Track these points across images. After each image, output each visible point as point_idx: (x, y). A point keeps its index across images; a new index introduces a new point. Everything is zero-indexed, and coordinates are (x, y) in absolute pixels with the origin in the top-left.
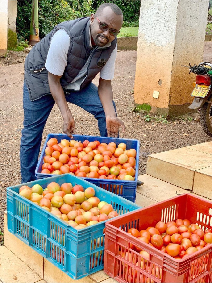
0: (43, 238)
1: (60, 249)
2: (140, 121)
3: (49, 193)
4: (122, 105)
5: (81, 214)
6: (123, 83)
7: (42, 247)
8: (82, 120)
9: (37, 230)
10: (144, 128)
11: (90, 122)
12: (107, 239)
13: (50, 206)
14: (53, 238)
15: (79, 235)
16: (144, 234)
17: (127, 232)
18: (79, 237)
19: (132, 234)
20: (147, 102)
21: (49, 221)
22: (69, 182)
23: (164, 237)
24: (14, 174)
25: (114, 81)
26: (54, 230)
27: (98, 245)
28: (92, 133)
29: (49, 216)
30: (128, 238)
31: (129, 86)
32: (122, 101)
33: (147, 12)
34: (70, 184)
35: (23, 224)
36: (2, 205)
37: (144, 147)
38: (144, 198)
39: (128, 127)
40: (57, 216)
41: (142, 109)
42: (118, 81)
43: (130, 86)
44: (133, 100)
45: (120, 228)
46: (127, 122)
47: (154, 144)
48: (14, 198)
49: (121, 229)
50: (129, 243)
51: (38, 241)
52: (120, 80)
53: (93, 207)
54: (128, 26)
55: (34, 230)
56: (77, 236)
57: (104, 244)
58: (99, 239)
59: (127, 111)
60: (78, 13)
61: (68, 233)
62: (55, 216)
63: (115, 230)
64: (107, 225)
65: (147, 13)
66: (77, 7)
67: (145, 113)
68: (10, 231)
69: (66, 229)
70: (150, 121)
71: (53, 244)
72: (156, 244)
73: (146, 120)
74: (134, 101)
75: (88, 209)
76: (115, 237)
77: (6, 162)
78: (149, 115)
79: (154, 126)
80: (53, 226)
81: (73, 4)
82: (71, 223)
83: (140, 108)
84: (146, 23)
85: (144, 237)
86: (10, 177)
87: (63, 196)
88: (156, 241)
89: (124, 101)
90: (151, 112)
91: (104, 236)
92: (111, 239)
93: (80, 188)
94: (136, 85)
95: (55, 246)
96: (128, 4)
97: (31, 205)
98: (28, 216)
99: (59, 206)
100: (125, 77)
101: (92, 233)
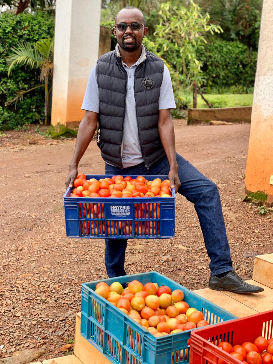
0: (119, 346)
1: (137, 360)
2: (251, 213)
3: (130, 292)
4: (231, 193)
5: (165, 320)
6: (233, 165)
7: (117, 357)
8: (178, 210)
9: (112, 336)
10: (257, 222)
11: (188, 213)
12: (192, 353)
13: (129, 308)
14: (130, 346)
15: (158, 344)
16: (239, 350)
17: (218, 345)
18: (157, 345)
19: (223, 349)
20: (262, 189)
21: (126, 325)
22: (155, 282)
23: (264, 356)
24: (92, 271)
25: (222, 162)
26: (131, 337)
27: (181, 358)
28: (190, 226)
29: (126, 319)
30: (217, 352)
31: (240, 168)
32: (230, 187)
33: (264, 79)
34: (156, 285)
35: (98, 327)
36: (76, 307)
37: (255, 246)
38: (247, 309)
39: (235, 220)
40: (135, 320)
41: (255, 198)
42: (227, 162)
43: (242, 169)
44: (244, 186)
45: (209, 340)
46: (235, 214)
47: (268, 244)
48: (89, 296)
49: (211, 342)
50: (218, 358)
51: (113, 349)
52: (229, 160)
53: (180, 314)
54: (247, 93)
55: (109, 335)
56: (155, 344)
57: (189, 359)
58: (182, 351)
59: (236, 200)
60: (182, 77)
61: (146, 341)
62: (133, 320)
63: (202, 341)
64: (192, 335)
65: (265, 81)
66: (182, 70)
67: (259, 204)
68: (83, 336)
69: (144, 336)
70: (265, 214)
71: (129, 353)
72: (253, 362)
73: (260, 213)
74: (246, 187)
75: (174, 316)
76: (202, 350)
77: (83, 256)
78: (264, 205)
79: (270, 220)
80: (130, 332)
81: (178, 67)
82: (152, 330)
83: (253, 196)
84: (263, 92)
85: (238, 353)
86: (87, 274)
87: (145, 297)
88: (253, 359)
89: (233, 187)
90: (267, 202)
91: (189, 348)
92: (196, 352)
93: (167, 290)
94: (248, 168)
95: (132, 356)
96: (247, 65)
97: (107, 305)
98: (104, 319)
99: (139, 309)
100: (236, 158)
101: (173, 343)
